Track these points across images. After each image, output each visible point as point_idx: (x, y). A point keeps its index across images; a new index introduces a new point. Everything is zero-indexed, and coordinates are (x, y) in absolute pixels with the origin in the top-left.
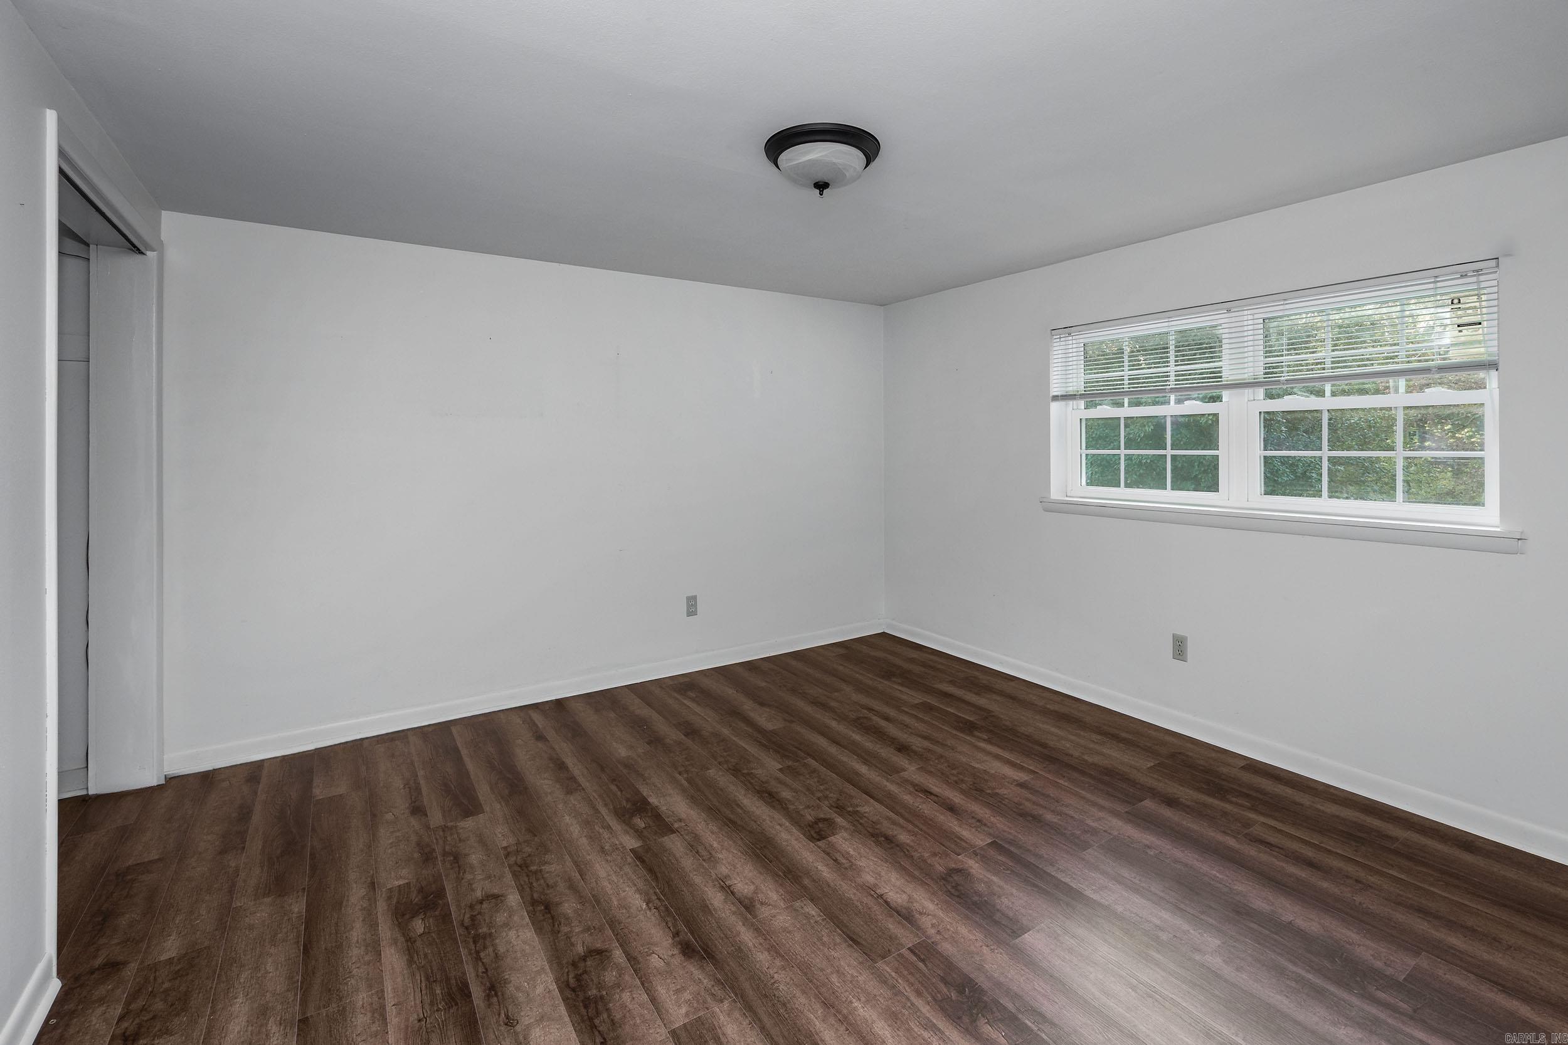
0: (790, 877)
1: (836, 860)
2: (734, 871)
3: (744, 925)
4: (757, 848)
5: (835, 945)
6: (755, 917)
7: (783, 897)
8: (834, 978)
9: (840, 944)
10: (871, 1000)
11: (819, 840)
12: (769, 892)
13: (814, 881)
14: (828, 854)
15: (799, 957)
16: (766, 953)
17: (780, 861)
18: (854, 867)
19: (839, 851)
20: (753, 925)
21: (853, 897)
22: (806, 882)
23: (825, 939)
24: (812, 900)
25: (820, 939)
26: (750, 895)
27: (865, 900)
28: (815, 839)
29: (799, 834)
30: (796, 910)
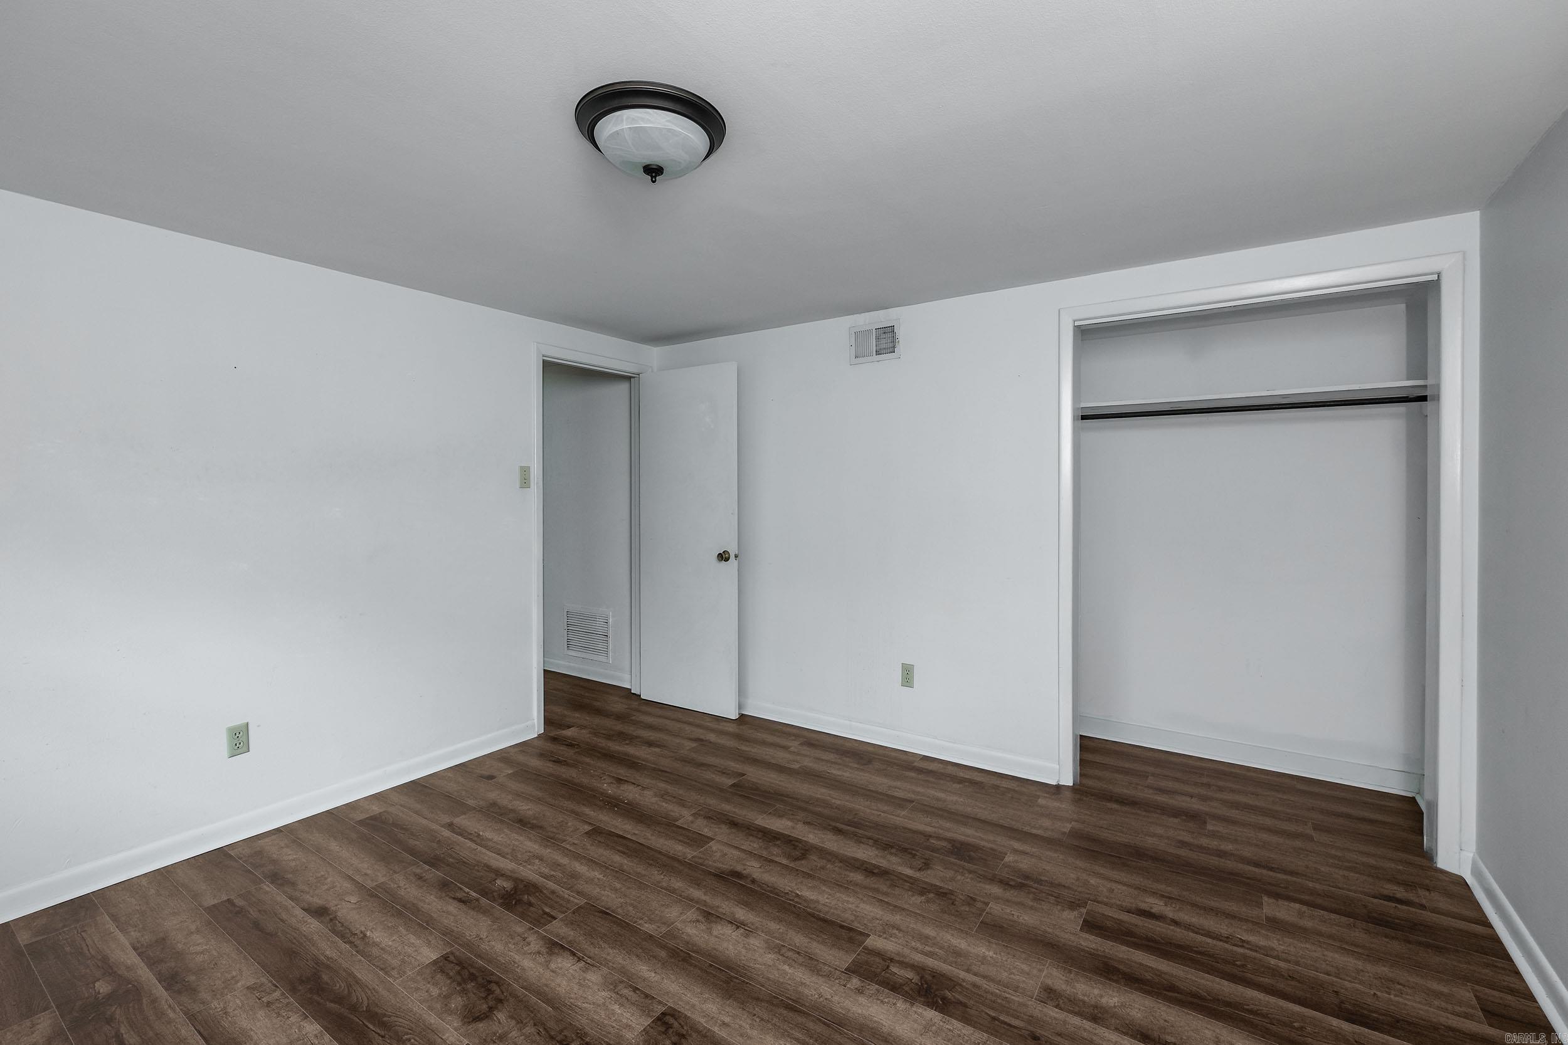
0: (682, 954)
1: (635, 989)
2: (744, 944)
3: (705, 901)
4: (737, 978)
5: (622, 906)
6: (698, 909)
7: (680, 932)
8: (618, 886)
9: (617, 908)
10: (590, 881)
11: (664, 1014)
12: (697, 933)
13: (654, 957)
14: (647, 996)
15: (650, 891)
16: (676, 887)
17: (701, 969)
18: (612, 987)
19: (633, 1004)
20: (697, 902)
21: (610, 951)
22: (663, 954)
23: (631, 908)
24: (651, 936)
25: (635, 907)
26: (713, 925)
27: (597, 951)
28: (669, 1015)
29: (693, 1016)
30: (664, 923)
